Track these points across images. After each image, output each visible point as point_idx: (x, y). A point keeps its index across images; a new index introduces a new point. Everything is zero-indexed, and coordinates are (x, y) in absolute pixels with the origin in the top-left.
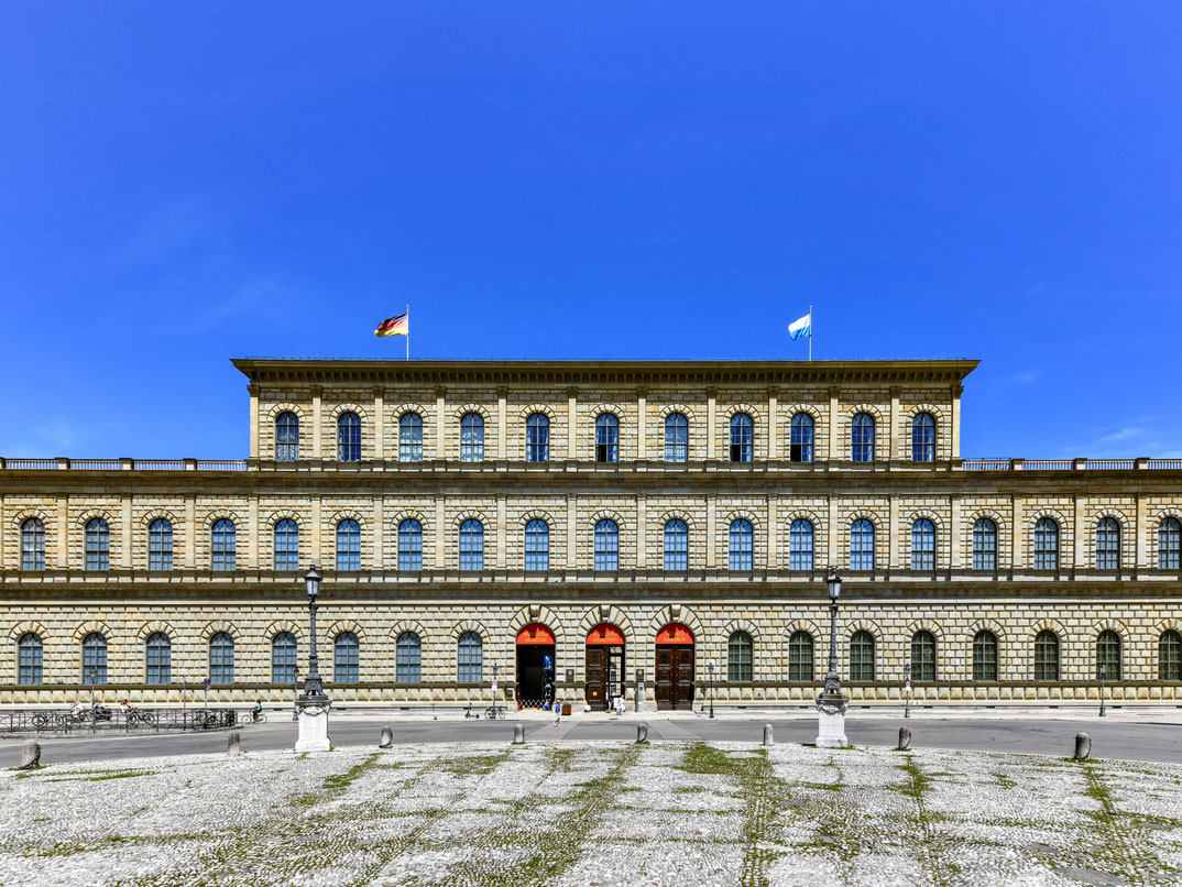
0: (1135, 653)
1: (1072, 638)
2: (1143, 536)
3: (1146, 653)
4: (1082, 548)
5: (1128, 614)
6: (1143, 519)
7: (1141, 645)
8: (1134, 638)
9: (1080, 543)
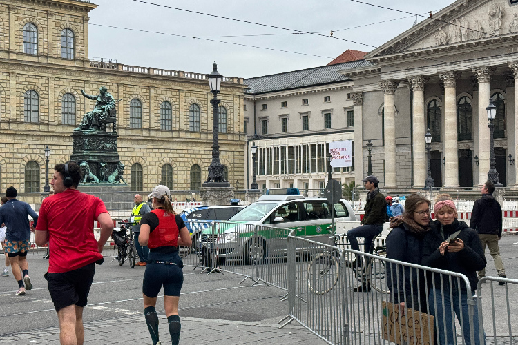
0: (180, 177)
1: (150, 168)
2: (182, 113)
3: (185, 177)
4: (154, 118)
5: (176, 156)
6: (182, 104)
7: (182, 173)
8: (179, 168)
9: (152, 115)
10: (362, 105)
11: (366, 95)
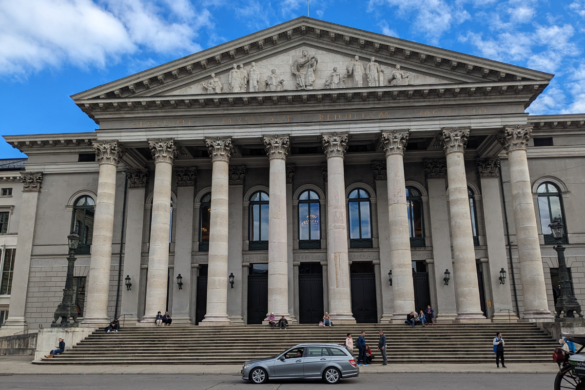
10: (40, 192)
11: (47, 179)
